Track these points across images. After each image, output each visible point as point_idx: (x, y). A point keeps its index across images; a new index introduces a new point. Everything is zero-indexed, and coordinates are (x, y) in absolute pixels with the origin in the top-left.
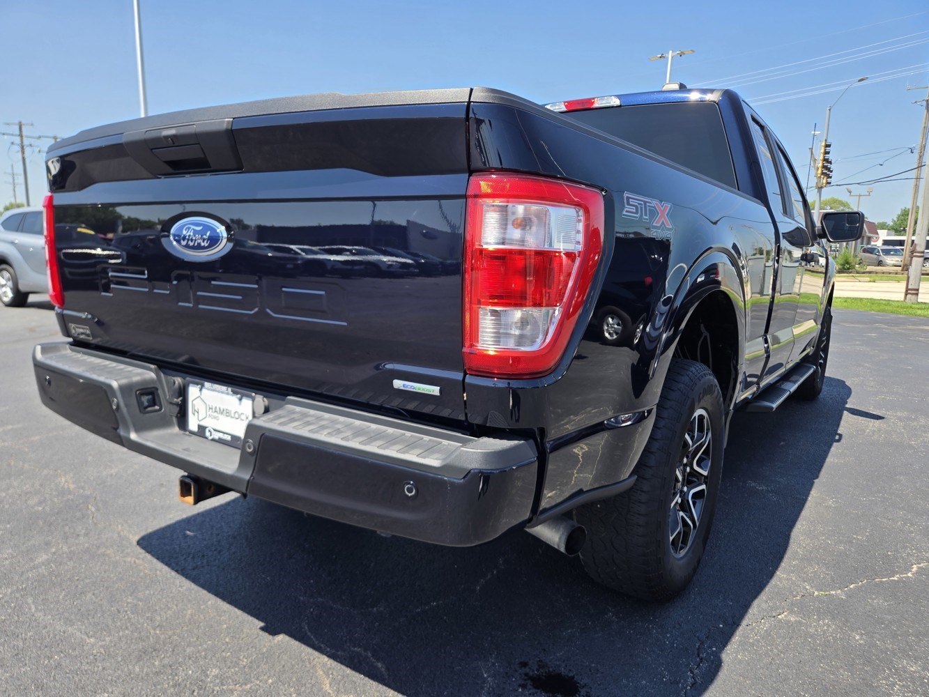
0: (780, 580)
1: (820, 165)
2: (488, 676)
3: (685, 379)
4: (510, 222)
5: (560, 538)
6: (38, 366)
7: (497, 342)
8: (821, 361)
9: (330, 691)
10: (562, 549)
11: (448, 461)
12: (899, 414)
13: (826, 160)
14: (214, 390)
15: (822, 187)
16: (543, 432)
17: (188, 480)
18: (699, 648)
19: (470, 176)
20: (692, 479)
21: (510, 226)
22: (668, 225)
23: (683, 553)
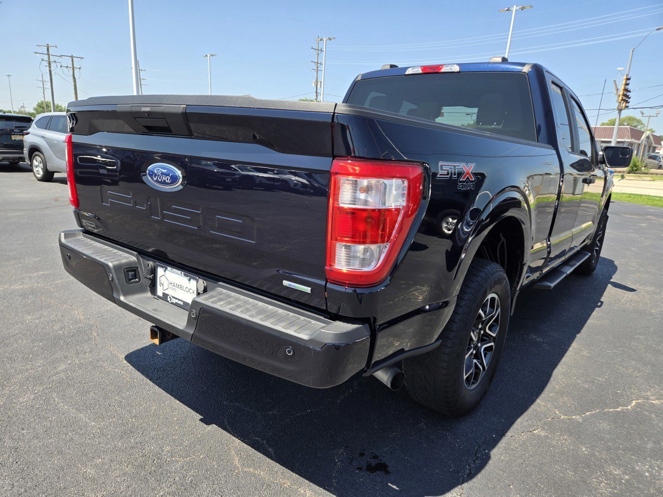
0: (539, 405)
1: (621, 93)
2: (338, 461)
3: (482, 274)
4: (358, 189)
5: (388, 379)
6: (62, 246)
7: (348, 264)
8: (597, 248)
9: (238, 465)
10: (389, 386)
11: (312, 337)
12: (648, 288)
13: (626, 90)
14: (173, 272)
15: (621, 110)
16: (375, 319)
17: (156, 329)
18: (477, 450)
19: (333, 159)
20: (484, 338)
21: (358, 191)
22: (472, 178)
23: (474, 386)
